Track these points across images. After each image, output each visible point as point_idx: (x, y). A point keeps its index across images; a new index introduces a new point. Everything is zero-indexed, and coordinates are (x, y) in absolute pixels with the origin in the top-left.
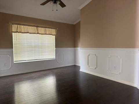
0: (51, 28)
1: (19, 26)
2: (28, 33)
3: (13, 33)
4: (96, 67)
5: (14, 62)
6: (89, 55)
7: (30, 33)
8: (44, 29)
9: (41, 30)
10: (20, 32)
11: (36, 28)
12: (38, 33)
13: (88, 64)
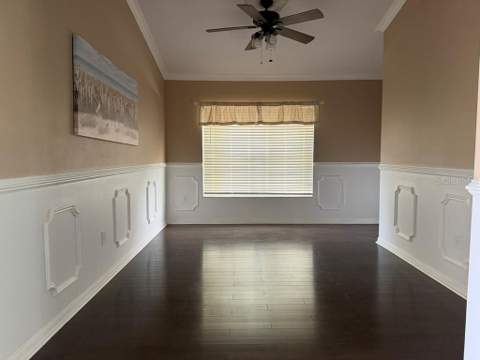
0: (300, 104)
1: (214, 107)
2: (234, 123)
3: (203, 127)
4: (411, 234)
5: (205, 195)
6: (399, 190)
7: (241, 124)
8: (277, 108)
9: (270, 112)
10: (217, 123)
11: (254, 108)
12: (260, 122)
13: (395, 223)
